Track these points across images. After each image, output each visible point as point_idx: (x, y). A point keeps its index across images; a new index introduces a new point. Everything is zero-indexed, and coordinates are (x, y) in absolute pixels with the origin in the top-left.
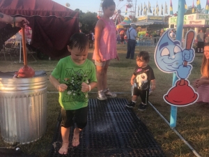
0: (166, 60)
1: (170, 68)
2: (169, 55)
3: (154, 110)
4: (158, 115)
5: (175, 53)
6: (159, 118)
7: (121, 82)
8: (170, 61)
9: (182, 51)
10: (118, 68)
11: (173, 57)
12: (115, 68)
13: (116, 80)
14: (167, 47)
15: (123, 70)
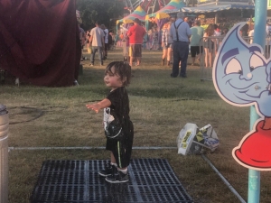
0: (236, 81)
1: (244, 96)
2: (241, 73)
3: (220, 180)
4: (228, 190)
5: (252, 69)
6: (229, 195)
7: (158, 128)
8: (243, 84)
9: (265, 65)
10: (155, 100)
11: (249, 75)
12: (150, 99)
13: (150, 122)
14: (237, 56)
15: (164, 102)
